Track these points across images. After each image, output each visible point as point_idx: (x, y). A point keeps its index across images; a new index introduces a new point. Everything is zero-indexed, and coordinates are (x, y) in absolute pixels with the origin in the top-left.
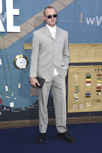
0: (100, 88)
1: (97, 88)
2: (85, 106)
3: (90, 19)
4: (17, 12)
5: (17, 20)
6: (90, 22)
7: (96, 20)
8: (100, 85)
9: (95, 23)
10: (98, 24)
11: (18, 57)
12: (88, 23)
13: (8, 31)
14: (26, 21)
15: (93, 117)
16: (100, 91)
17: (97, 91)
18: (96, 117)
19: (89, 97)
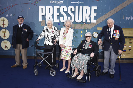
0: (131, 48)
1: (129, 48)
2: (123, 56)
3: (128, 17)
4: (95, 14)
5: (95, 18)
6: (128, 19)
7: (130, 18)
8: (131, 46)
9: (130, 19)
10: (132, 20)
11: (94, 33)
12: (127, 19)
13: (91, 22)
14: (99, 18)
15: (126, 61)
16: (130, 49)
17: (129, 49)
18: (127, 61)
19: (125, 52)
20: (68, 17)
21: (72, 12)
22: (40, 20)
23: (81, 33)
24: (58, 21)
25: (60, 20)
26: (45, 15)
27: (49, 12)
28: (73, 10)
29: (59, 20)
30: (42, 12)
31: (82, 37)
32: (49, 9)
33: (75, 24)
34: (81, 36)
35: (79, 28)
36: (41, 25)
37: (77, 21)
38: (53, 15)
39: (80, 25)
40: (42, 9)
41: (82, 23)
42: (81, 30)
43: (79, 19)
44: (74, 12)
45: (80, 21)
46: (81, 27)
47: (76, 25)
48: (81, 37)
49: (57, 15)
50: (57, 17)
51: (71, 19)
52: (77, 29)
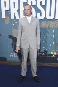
20: (37, 13)
21: (42, 6)
22: (4, 16)
23: (54, 32)
26: (10, 10)
27: (14, 7)
28: (43, 4)
30: (5, 7)
31: (54, 38)
32: (14, 2)
33: (46, 21)
34: (53, 35)
36: (5, 23)
37: (48, 17)
38: (19, 11)
39: (52, 23)
40: (5, 2)
41: (54, 20)
42: (53, 28)
43: (50, 15)
44: (44, 7)
45: (52, 17)
46: (53, 25)
47: (47, 22)
48: (53, 37)
51: (41, 15)
52: (48, 27)
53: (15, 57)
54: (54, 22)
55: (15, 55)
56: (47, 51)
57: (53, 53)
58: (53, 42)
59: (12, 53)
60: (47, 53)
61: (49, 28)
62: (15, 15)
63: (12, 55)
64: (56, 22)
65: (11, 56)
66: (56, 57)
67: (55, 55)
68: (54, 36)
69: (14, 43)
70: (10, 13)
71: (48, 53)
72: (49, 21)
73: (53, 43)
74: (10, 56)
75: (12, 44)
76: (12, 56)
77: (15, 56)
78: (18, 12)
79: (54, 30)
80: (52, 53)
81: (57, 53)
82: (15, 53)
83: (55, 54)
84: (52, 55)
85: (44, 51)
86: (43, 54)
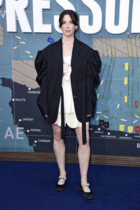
23: (127, 69)
24: (47, 29)
25: (53, 28)
26: (3, 7)
29: (50, 25)
31: (128, 85)
33: (104, 40)
34: (126, 79)
35: (119, 54)
37: (111, 28)
38: (29, 9)
39: (120, 44)
41: (128, 34)
42: (124, 59)
43: (117, 22)
45: (121, 28)
46: (125, 51)
47: (108, 42)
48: (126, 83)
49: (43, 9)
50: (43, 14)
51: (91, 23)
52: (110, 56)
53: (18, 138)
54: (129, 40)
55: (18, 133)
56: (108, 123)
57: (126, 128)
58: (126, 97)
59: (9, 129)
60: (108, 127)
61: (113, 59)
62: (17, 22)
63: (9, 133)
64: (133, 40)
65: (7, 135)
66: (133, 138)
67: (130, 135)
68: (128, 81)
69: (17, 100)
70: (3, 16)
71: (110, 128)
72: (112, 40)
73: (126, 101)
74: (5, 138)
75: (11, 103)
76: (12, 135)
77: (20, 136)
78: (27, 14)
79: (127, 64)
80: (122, 128)
81: (136, 127)
82: (18, 128)
83: (131, 130)
84: (123, 134)
85: (100, 121)
86: (96, 132)
